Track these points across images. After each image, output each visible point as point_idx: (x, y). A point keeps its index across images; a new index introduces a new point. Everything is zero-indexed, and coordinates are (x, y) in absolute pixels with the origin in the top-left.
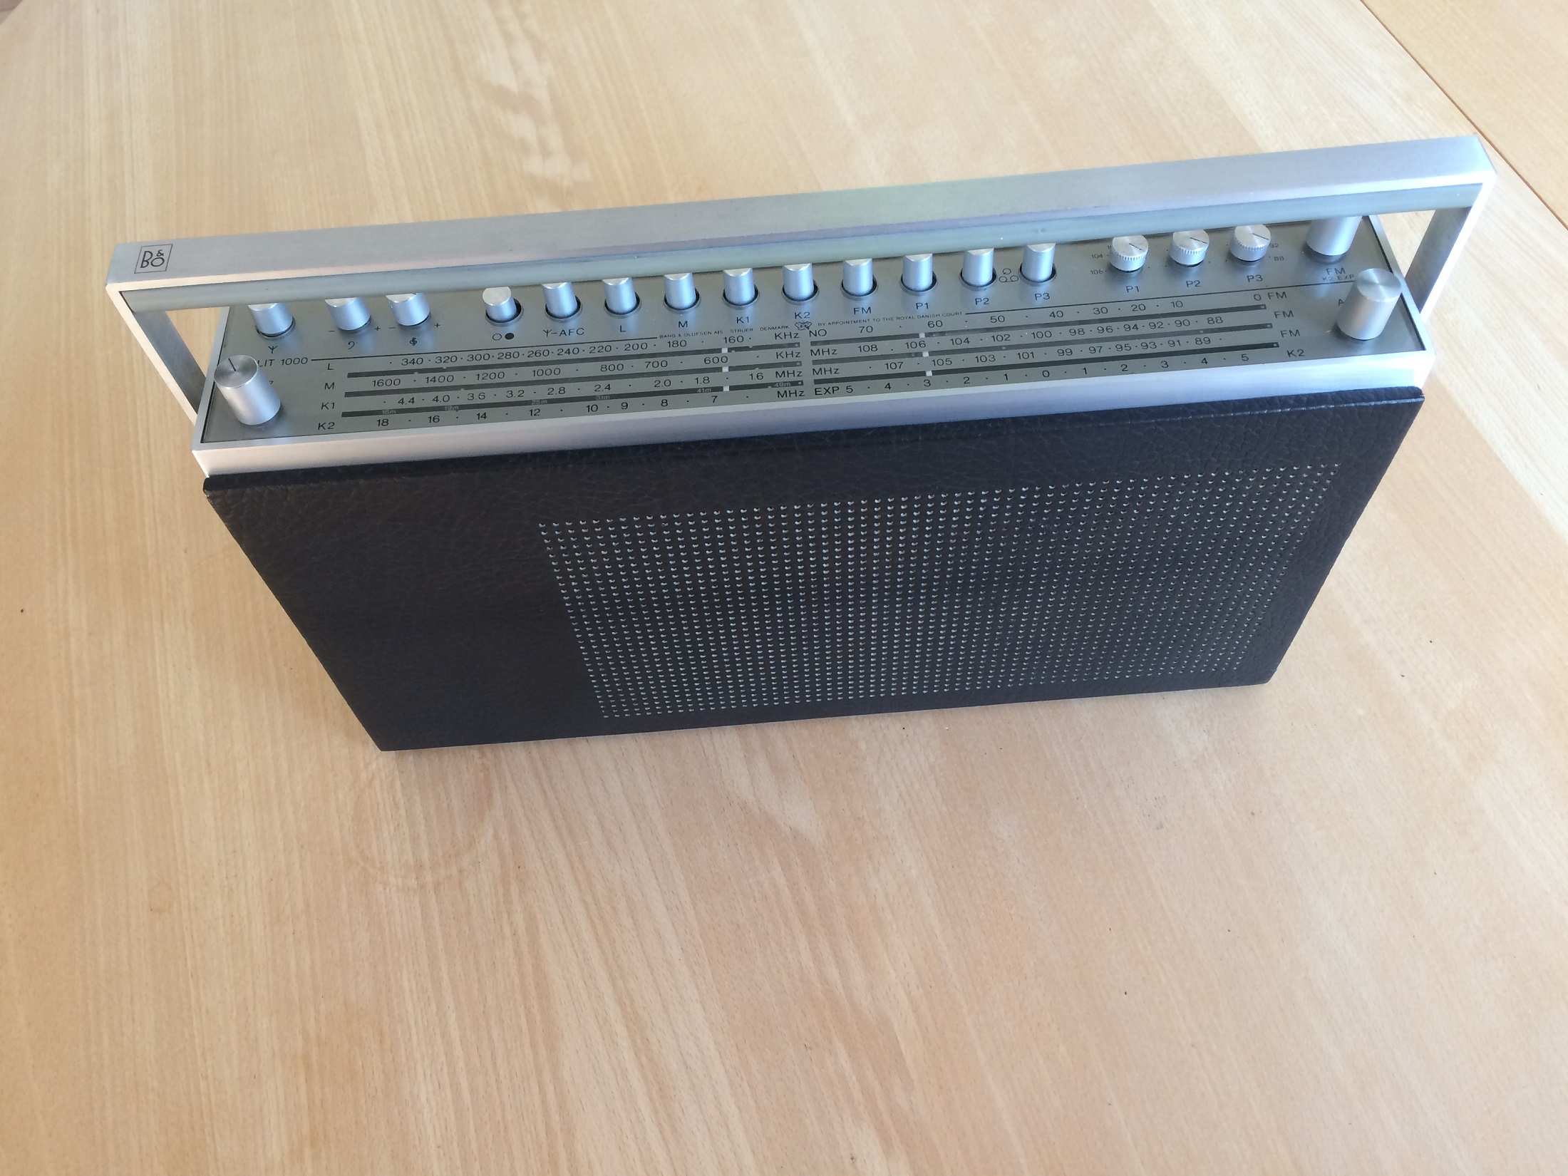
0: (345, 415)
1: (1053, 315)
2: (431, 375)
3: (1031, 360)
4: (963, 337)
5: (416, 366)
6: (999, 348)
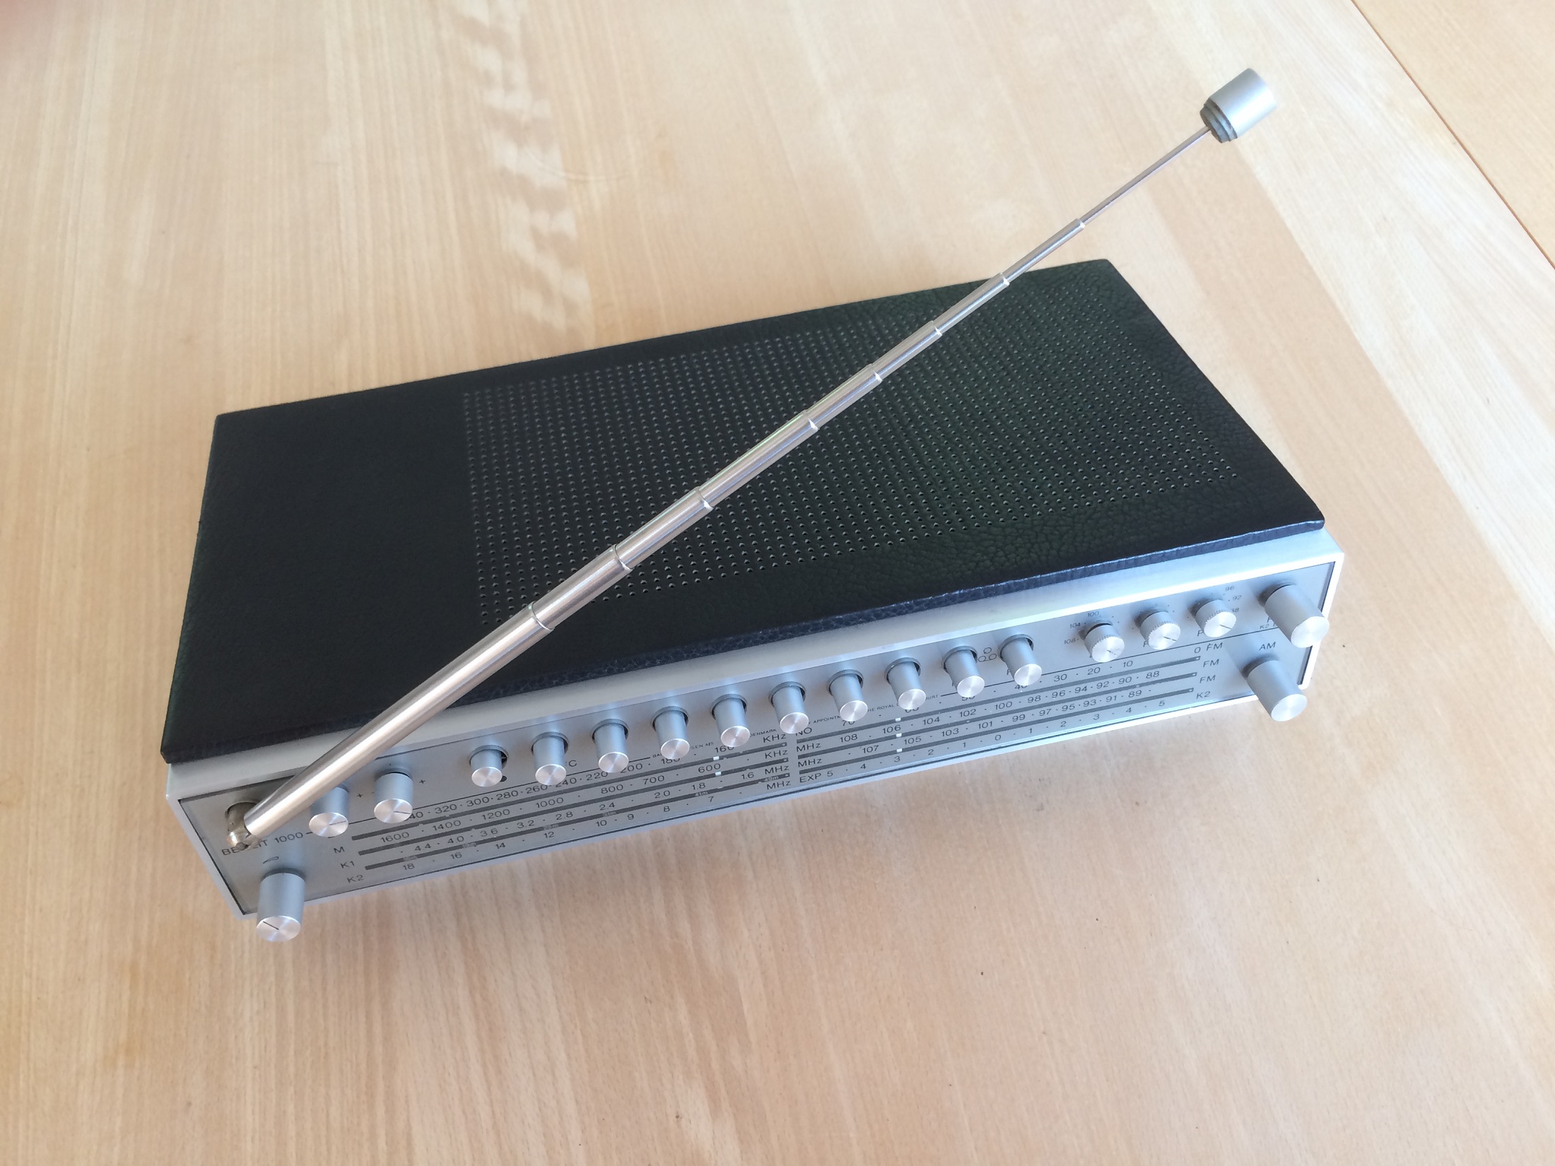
4: (934, 717)
6: (965, 722)
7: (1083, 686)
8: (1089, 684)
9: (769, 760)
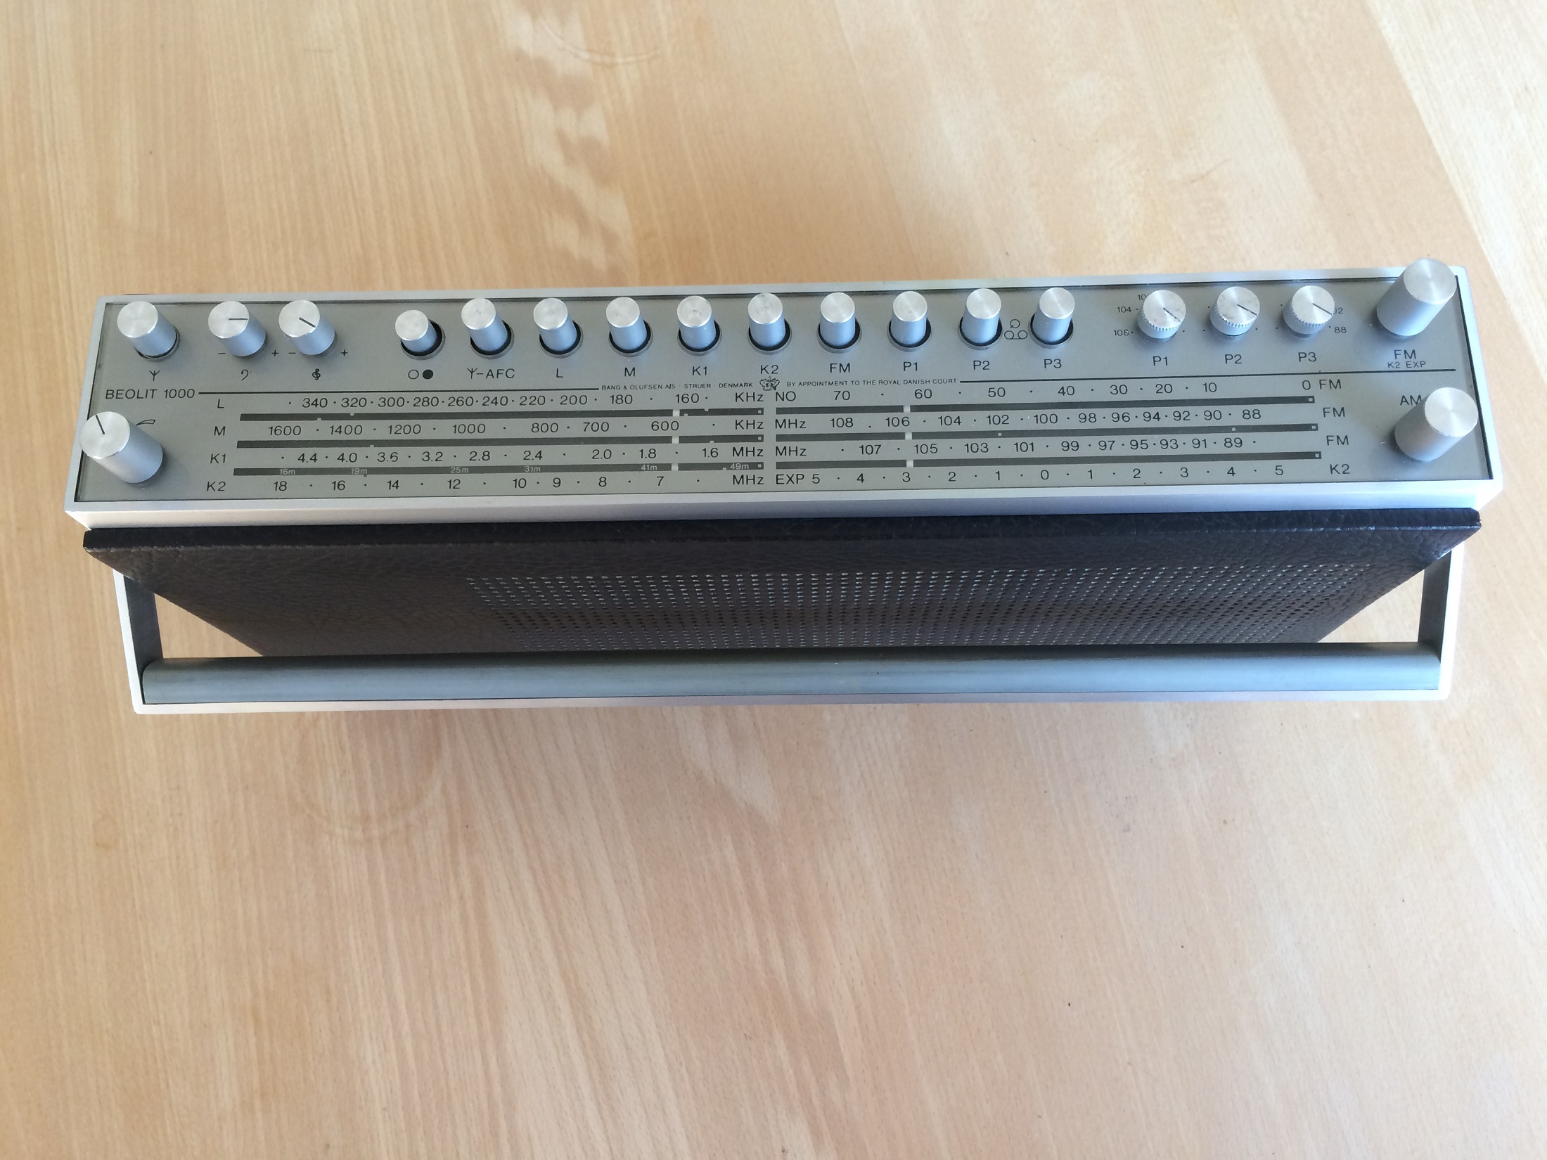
0: (237, 472)
1: (1062, 391)
2: (336, 424)
3: (1029, 454)
5: (319, 410)
6: (993, 434)
7: (1153, 410)
8: (1162, 411)
9: (740, 432)
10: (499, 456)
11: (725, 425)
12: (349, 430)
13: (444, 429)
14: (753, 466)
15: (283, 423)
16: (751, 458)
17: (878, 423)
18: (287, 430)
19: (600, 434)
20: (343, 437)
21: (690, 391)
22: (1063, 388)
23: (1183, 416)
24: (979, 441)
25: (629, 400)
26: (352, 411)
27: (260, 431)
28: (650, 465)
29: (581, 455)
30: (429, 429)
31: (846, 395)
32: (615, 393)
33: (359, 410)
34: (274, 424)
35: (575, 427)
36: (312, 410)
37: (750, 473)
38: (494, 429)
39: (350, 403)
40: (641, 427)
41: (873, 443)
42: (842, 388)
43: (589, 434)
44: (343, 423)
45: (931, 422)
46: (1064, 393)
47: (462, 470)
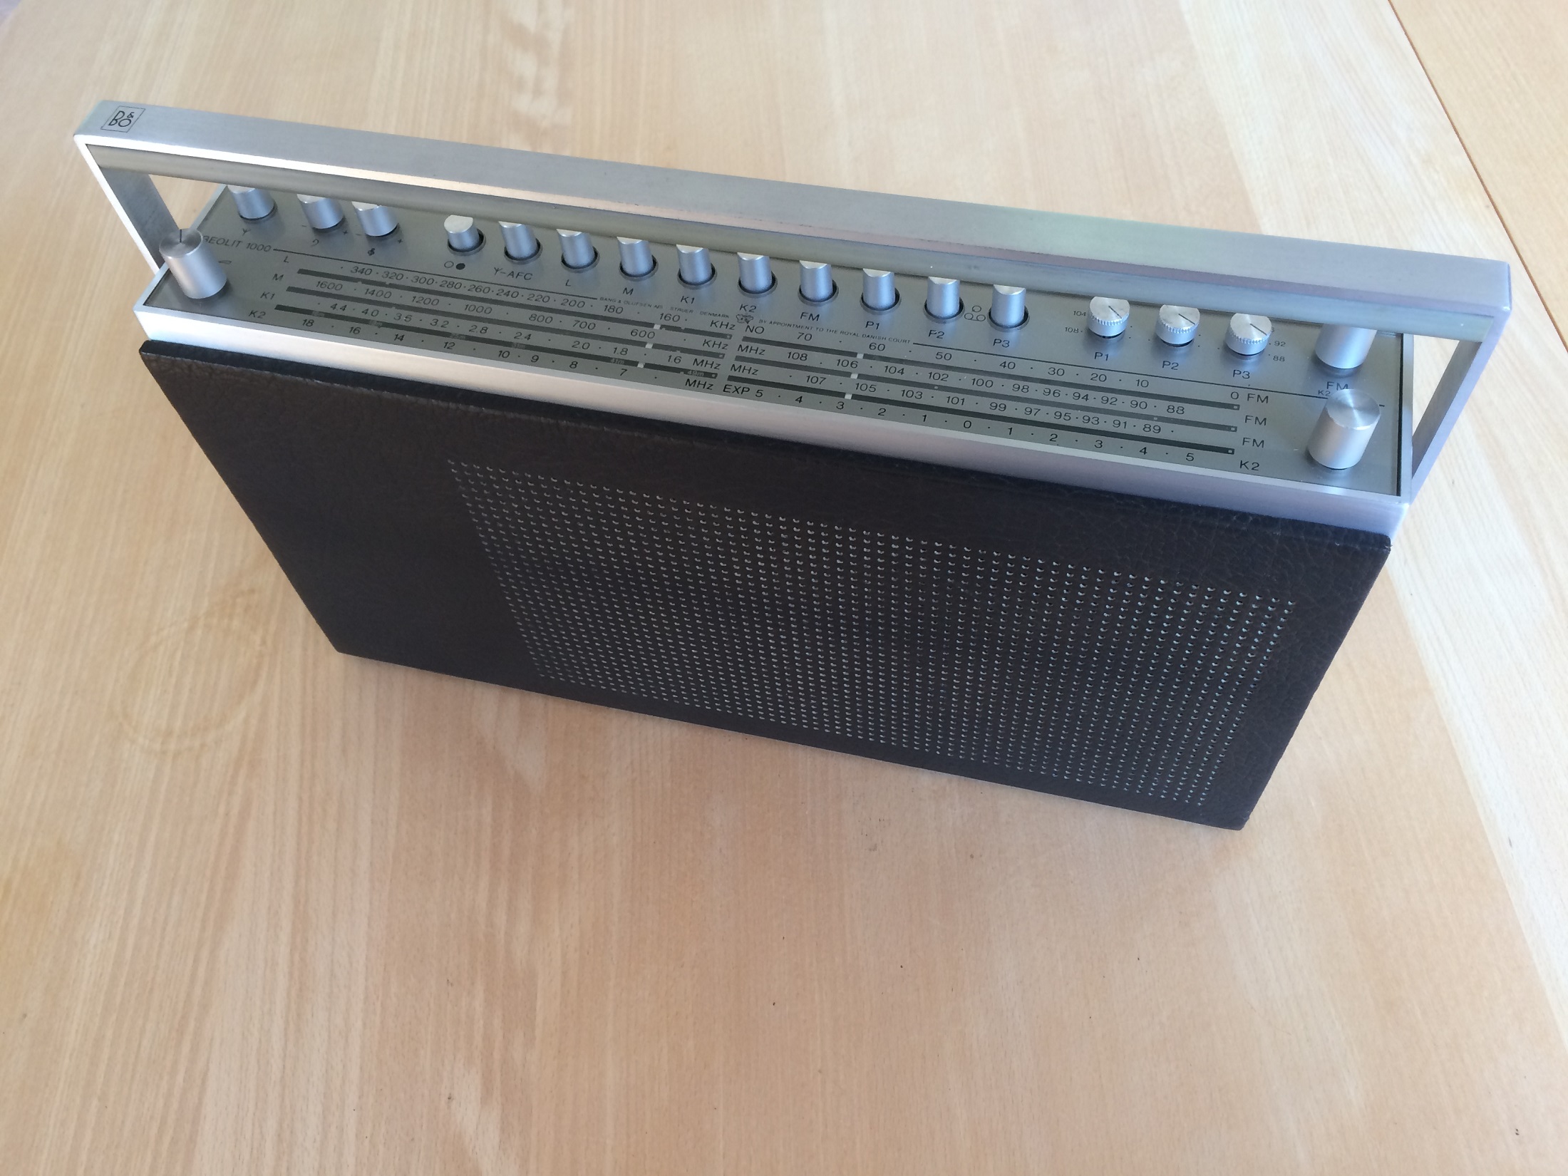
0: (279, 308)
1: (1004, 365)
2: (371, 288)
3: (959, 407)
4: (899, 366)
5: (363, 276)
6: (930, 387)
7: (1083, 392)
8: (1091, 394)
9: (706, 348)
10: (494, 332)
11: (695, 342)
12: (380, 294)
13: (458, 306)
14: (707, 375)
15: (329, 280)
16: (708, 369)
17: (830, 361)
18: (330, 285)
19: (586, 331)
20: (373, 298)
21: (673, 313)
22: (1005, 363)
23: (1110, 402)
24: (916, 389)
25: (619, 310)
26: (388, 281)
27: (311, 283)
28: (619, 359)
29: (565, 343)
30: (444, 304)
31: (808, 337)
32: (610, 304)
33: (394, 281)
34: (322, 279)
35: (568, 323)
36: (358, 275)
37: (703, 380)
38: (498, 312)
39: (390, 275)
40: (624, 331)
41: (819, 375)
42: (806, 332)
43: (577, 329)
44: (378, 288)
45: (879, 369)
46: (1004, 366)
47: (460, 337)
